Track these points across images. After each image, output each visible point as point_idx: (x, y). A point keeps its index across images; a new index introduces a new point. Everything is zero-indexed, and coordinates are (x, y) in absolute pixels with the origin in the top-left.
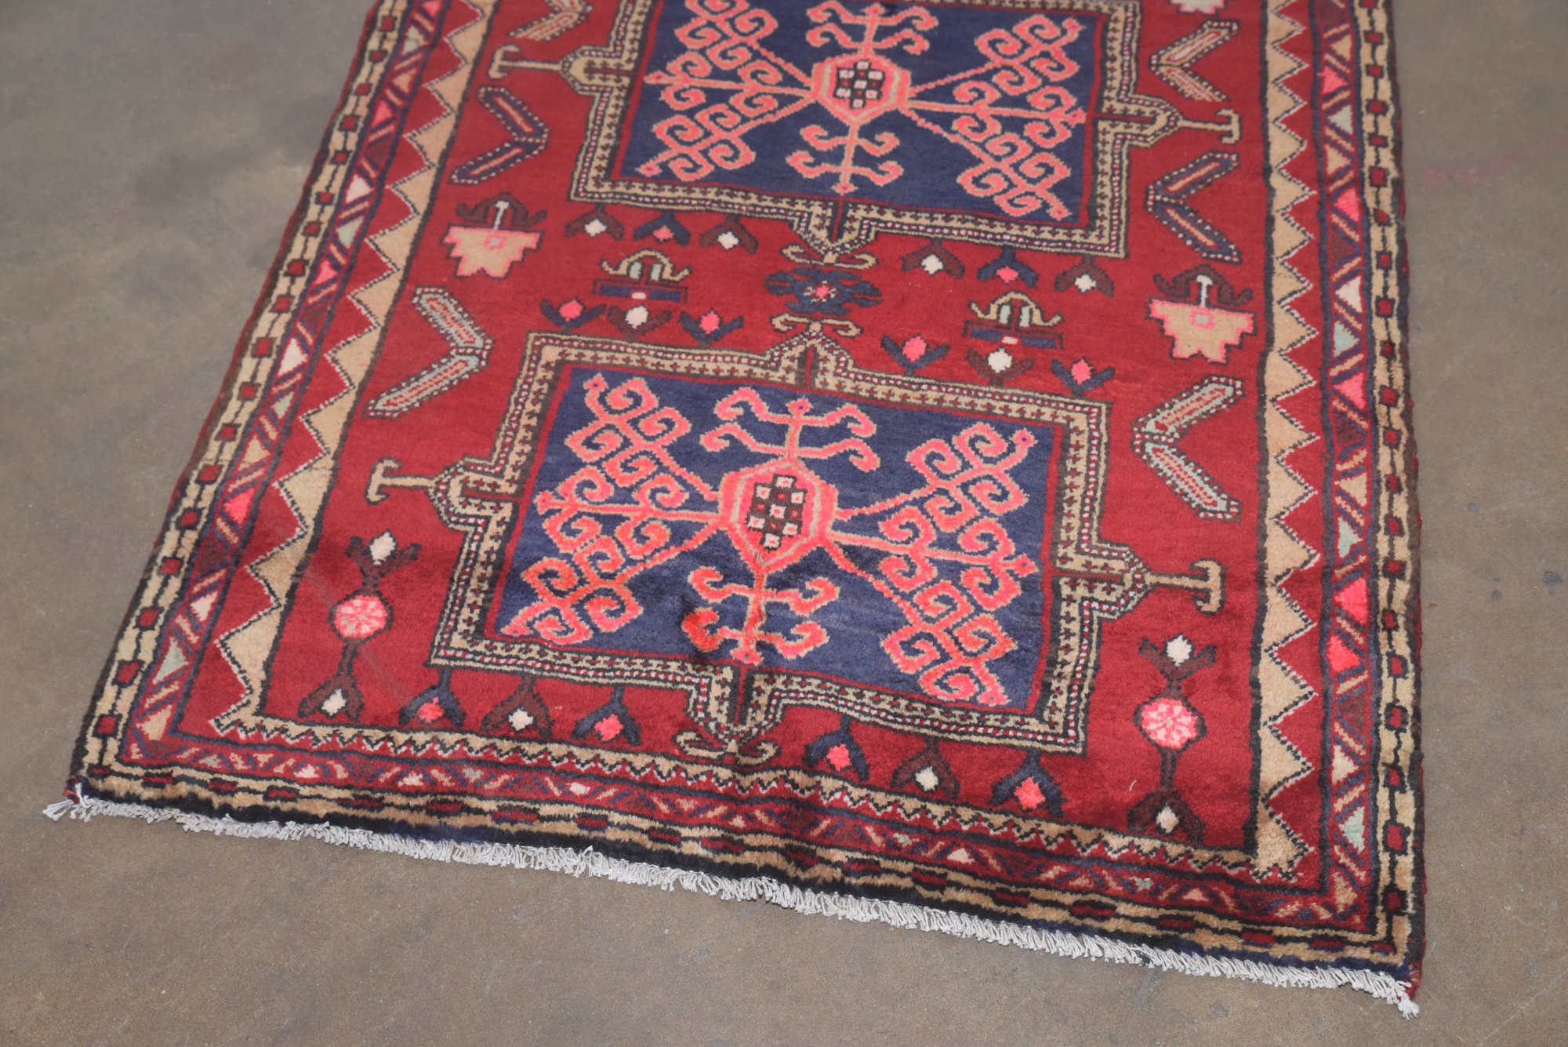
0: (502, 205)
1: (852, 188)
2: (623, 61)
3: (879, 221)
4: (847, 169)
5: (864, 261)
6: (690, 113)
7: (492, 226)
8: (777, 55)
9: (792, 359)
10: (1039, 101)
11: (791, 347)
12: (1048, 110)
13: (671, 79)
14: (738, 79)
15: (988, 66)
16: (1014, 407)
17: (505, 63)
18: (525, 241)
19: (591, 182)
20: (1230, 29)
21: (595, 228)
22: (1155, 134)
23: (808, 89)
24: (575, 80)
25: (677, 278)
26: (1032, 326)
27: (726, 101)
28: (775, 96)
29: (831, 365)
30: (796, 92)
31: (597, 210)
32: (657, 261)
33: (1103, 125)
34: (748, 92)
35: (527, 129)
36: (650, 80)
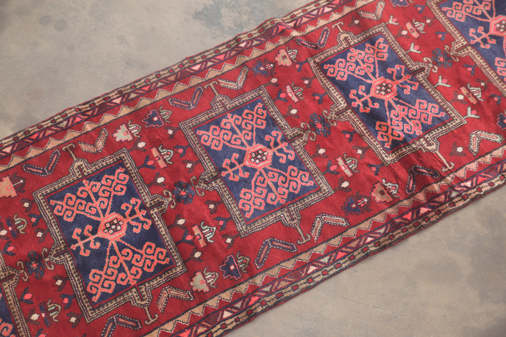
0: (22, 181)
1: (75, 249)
2: (87, 171)
3: (67, 262)
4: (81, 244)
5: (51, 267)
6: (78, 198)
7: (13, 184)
8: (112, 202)
9: (9, 273)
10: (134, 270)
11: (13, 270)
12: (132, 274)
13: (87, 185)
14: (97, 200)
15: (139, 251)
16: (22, 329)
17: (68, 149)
18: (13, 194)
19: (41, 194)
20: (191, 298)
21: (26, 205)
22: (138, 304)
23: (104, 216)
24: (73, 166)
25: (21, 232)
26: (52, 317)
27: (87, 202)
28: (97, 211)
29: (11, 282)
30: (101, 215)
31: (32, 202)
32: (24, 225)
33: (134, 290)
34: (94, 205)
35: (50, 168)
36: (84, 182)
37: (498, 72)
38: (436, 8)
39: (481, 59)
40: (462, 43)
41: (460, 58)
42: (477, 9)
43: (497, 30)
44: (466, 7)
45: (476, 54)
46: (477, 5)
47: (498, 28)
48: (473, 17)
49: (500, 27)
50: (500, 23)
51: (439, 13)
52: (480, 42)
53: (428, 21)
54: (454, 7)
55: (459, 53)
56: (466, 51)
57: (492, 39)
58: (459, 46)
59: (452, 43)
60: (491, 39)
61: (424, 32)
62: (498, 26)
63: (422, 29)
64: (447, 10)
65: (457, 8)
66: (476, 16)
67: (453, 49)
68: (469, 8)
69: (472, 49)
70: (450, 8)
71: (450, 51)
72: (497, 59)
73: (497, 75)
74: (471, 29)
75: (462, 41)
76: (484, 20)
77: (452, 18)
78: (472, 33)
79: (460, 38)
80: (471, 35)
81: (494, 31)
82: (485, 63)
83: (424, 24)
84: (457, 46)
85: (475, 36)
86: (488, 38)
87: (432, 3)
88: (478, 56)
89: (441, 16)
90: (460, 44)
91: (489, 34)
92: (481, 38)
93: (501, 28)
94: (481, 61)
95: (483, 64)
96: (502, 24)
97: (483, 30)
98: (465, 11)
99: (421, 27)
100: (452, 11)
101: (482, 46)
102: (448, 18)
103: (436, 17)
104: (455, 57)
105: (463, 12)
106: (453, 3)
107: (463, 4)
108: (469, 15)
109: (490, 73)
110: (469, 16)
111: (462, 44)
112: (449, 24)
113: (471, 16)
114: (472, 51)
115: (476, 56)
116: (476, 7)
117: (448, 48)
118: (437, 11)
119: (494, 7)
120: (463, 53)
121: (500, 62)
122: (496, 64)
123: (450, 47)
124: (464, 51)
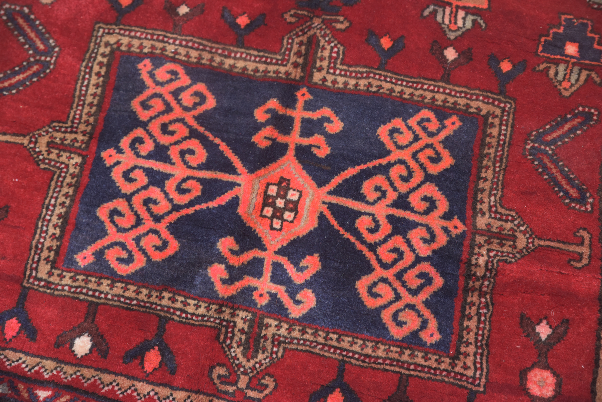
37: (180, 69)
38: (474, 104)
39: (245, 69)
40: (324, 73)
41: (291, 27)
42: (384, 194)
43: (282, 179)
44: (410, 175)
45: (266, 72)
46: (395, 205)
47: (288, 189)
48: (370, 165)
49: (284, 197)
50: (294, 207)
51: (451, 100)
52: (289, 112)
53: (451, 54)
54: (440, 148)
55: (304, 39)
56: (293, 59)
57: (268, 143)
58: (322, 59)
59: (342, 48)
60: (274, 140)
61: (426, 13)
62: (293, 195)
63: (439, 18)
64: (444, 127)
65: (430, 152)
66: (367, 174)
67: (324, 36)
68: (405, 179)
69: (287, 73)
70: (442, 136)
71: (328, 24)
72: (211, 103)
73: (173, 60)
74: (342, 125)
75: (330, 78)
76: (337, 180)
77: (411, 116)
78: (328, 120)
79: (341, 80)
80: (327, 112)
81: (290, 173)
82: (226, 66)
83: (452, 36)
84: (326, 53)
85: (315, 116)
86: (282, 139)
87: (498, 112)
88: (256, 70)
89: (440, 97)
90: (325, 64)
91: (291, 153)
92: (297, 126)
93: (278, 195)
94: (240, 64)
95: (229, 62)
96: (286, 209)
97: (315, 151)
98: (401, 162)
99: (447, 21)
100: (431, 135)
101: (273, 103)
102: (418, 106)
103: (448, 82)
104: (302, 20)
105: (406, 155)
106: (453, 155)
107: (429, 178)
108: (384, 162)
109: (194, 54)
110: (381, 157)
111: (320, 69)
112: (402, 92)
113: (377, 162)
114: (282, 69)
115: (262, 67)
116: (392, 196)
117: (339, 26)
118: (462, 102)
119: (353, 239)
120: (295, 47)
121: (197, 100)
122: (201, 87)
123: (336, 34)
124: (298, 54)
